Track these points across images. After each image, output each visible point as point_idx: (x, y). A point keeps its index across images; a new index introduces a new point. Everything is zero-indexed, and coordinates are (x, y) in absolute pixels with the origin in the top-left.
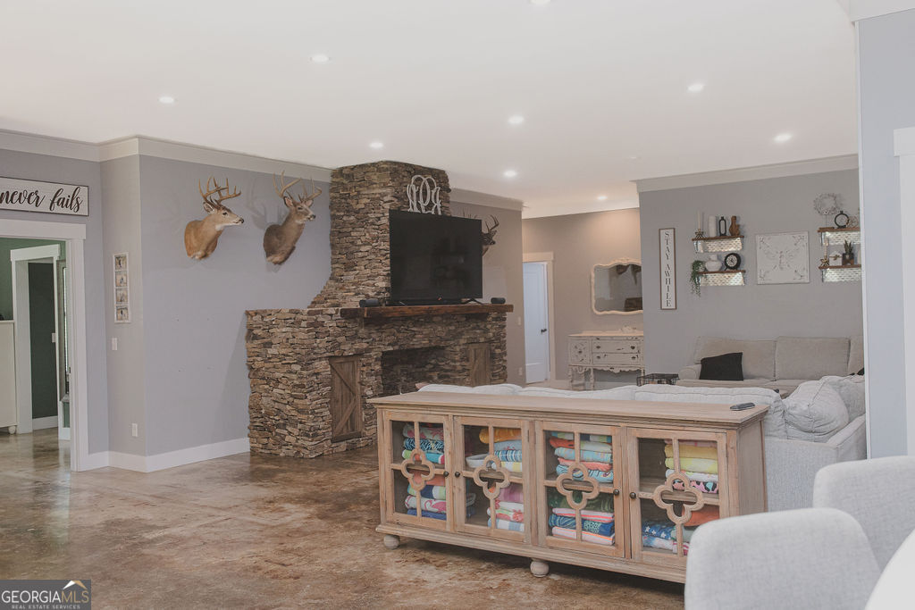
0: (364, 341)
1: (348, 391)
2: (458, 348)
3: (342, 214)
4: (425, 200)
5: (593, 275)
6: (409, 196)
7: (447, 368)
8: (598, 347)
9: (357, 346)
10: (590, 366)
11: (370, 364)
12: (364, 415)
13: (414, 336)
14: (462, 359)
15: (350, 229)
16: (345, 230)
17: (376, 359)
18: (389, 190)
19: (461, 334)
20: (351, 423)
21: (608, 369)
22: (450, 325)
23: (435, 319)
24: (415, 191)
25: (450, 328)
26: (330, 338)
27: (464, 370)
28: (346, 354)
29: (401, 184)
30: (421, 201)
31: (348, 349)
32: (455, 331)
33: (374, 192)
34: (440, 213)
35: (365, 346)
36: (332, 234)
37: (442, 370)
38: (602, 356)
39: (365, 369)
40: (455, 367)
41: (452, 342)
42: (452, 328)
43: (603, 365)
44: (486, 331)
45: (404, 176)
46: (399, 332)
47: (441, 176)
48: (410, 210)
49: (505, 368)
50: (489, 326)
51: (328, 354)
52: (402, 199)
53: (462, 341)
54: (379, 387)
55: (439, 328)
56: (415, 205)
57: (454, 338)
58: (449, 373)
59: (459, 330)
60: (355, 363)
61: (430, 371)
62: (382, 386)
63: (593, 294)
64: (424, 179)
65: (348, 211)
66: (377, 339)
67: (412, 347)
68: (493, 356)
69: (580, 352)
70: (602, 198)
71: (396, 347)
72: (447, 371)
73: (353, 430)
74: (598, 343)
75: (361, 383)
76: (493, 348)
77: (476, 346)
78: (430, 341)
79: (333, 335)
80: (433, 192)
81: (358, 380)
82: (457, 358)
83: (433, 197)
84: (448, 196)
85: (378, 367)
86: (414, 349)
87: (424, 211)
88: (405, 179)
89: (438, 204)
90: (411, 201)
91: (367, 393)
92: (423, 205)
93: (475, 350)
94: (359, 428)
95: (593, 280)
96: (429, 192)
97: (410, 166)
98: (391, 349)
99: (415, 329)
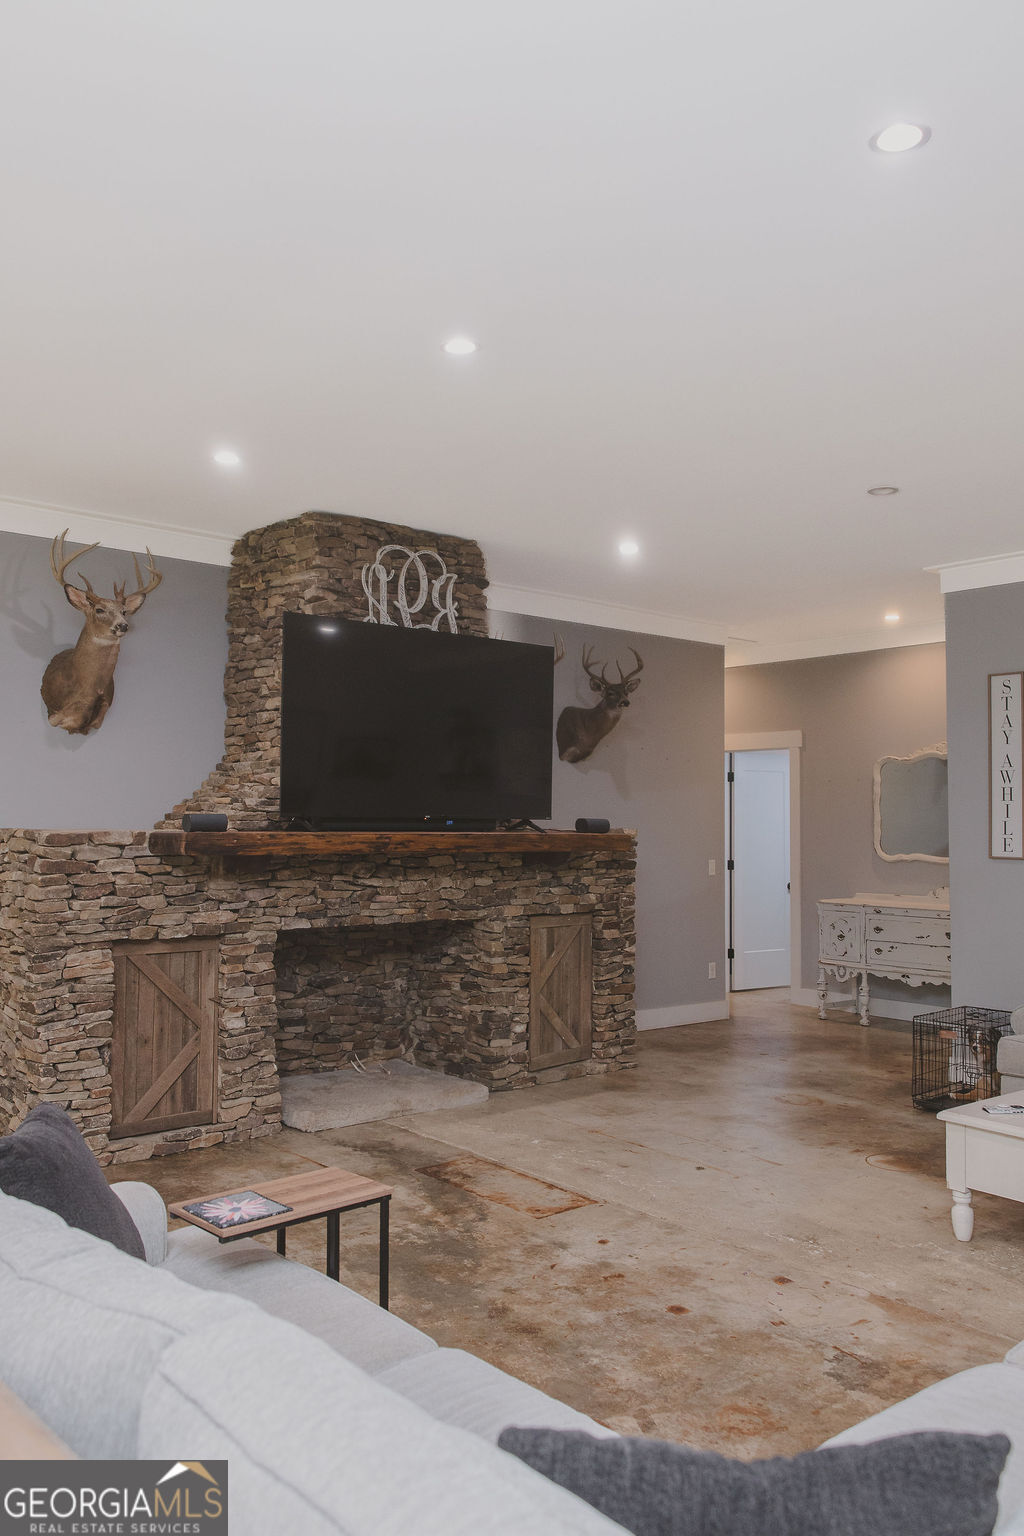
0: (224, 906)
1: (179, 1019)
2: (497, 927)
3: (242, 630)
4: (411, 602)
5: (878, 778)
6: (368, 591)
7: (475, 967)
8: (878, 929)
9: (202, 917)
10: (862, 968)
11: (242, 960)
12: (220, 1074)
13: (371, 899)
14: (509, 951)
15: (254, 663)
16: (245, 664)
17: (261, 949)
18: (313, 574)
19: (509, 895)
20: (185, 1090)
21: (898, 977)
22: (480, 873)
23: (433, 861)
24: (384, 578)
25: (479, 881)
26: (115, 900)
27: (513, 974)
28: (165, 934)
29: (350, 563)
30: (401, 602)
31: (172, 923)
32: (492, 888)
33: (289, 581)
34: (454, 630)
35: (224, 916)
36: (227, 675)
37: (468, 971)
38: (885, 947)
39: (225, 969)
40: (490, 967)
41: (481, 914)
42: (484, 882)
43: (886, 968)
44: (580, 889)
45: (357, 547)
46: (329, 888)
47: (463, 550)
48: (371, 618)
49: (629, 969)
50: (586, 880)
51: (107, 936)
52: (352, 597)
53: (511, 911)
54: (263, 1010)
55: (446, 882)
56: (383, 608)
57: (487, 904)
58: (479, 980)
59: (503, 887)
60: (204, 955)
61: (449, 972)
62: (274, 1008)
63: (878, 818)
64: (412, 555)
65: (252, 625)
66: (263, 903)
67: (364, 921)
68: (598, 944)
69: (841, 937)
70: (892, 617)
71: (321, 923)
72: (476, 974)
73: (193, 1107)
74: (877, 921)
75: (218, 1001)
76: (599, 927)
77: (554, 922)
78: (420, 910)
79: (124, 892)
80: (437, 584)
81: (208, 992)
82: (495, 947)
83: (435, 595)
84: (480, 595)
85: (264, 966)
86: (372, 928)
87: (408, 624)
88: (360, 553)
89: (451, 610)
90: (371, 600)
91: (229, 1026)
92: (406, 613)
93: (550, 930)
94: (204, 1104)
95: (877, 789)
96: (424, 584)
97: (379, 525)
98: (304, 924)
99: (375, 882)
